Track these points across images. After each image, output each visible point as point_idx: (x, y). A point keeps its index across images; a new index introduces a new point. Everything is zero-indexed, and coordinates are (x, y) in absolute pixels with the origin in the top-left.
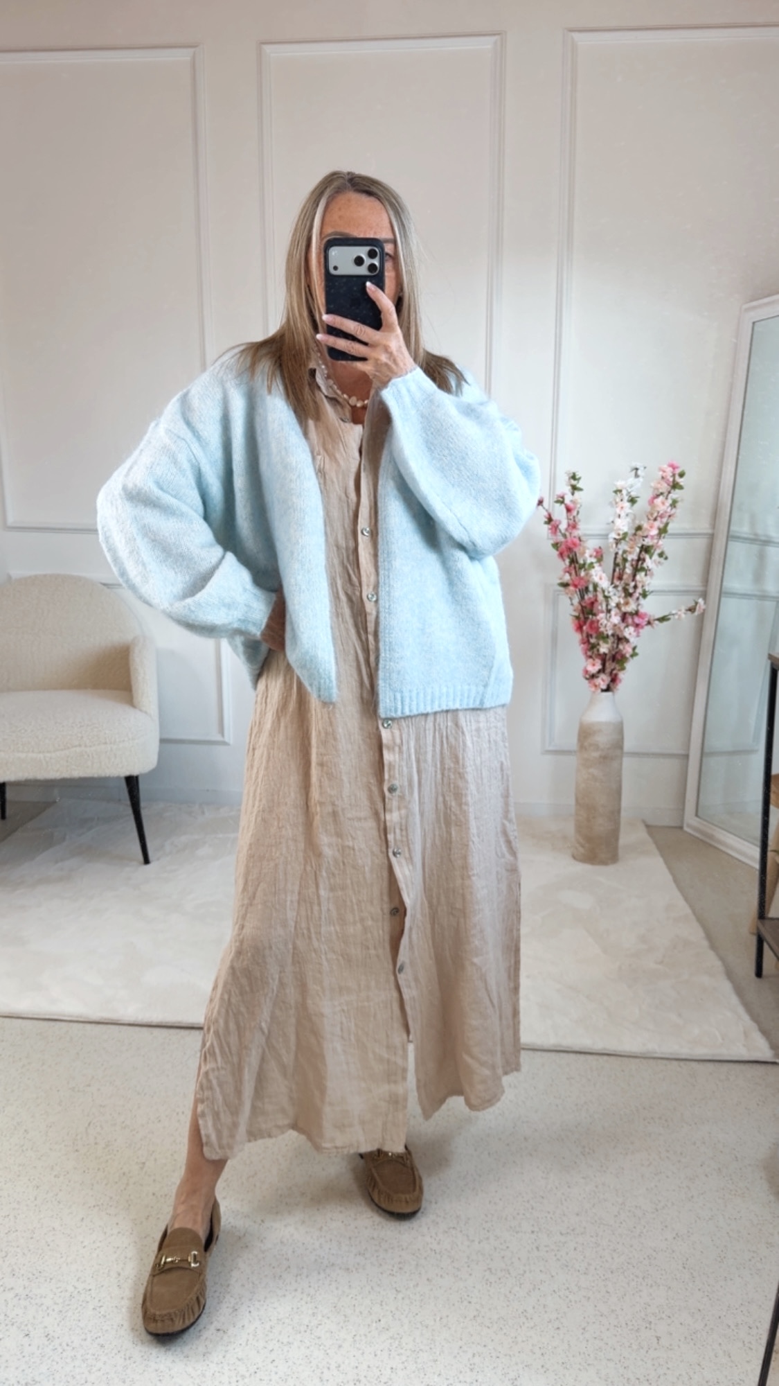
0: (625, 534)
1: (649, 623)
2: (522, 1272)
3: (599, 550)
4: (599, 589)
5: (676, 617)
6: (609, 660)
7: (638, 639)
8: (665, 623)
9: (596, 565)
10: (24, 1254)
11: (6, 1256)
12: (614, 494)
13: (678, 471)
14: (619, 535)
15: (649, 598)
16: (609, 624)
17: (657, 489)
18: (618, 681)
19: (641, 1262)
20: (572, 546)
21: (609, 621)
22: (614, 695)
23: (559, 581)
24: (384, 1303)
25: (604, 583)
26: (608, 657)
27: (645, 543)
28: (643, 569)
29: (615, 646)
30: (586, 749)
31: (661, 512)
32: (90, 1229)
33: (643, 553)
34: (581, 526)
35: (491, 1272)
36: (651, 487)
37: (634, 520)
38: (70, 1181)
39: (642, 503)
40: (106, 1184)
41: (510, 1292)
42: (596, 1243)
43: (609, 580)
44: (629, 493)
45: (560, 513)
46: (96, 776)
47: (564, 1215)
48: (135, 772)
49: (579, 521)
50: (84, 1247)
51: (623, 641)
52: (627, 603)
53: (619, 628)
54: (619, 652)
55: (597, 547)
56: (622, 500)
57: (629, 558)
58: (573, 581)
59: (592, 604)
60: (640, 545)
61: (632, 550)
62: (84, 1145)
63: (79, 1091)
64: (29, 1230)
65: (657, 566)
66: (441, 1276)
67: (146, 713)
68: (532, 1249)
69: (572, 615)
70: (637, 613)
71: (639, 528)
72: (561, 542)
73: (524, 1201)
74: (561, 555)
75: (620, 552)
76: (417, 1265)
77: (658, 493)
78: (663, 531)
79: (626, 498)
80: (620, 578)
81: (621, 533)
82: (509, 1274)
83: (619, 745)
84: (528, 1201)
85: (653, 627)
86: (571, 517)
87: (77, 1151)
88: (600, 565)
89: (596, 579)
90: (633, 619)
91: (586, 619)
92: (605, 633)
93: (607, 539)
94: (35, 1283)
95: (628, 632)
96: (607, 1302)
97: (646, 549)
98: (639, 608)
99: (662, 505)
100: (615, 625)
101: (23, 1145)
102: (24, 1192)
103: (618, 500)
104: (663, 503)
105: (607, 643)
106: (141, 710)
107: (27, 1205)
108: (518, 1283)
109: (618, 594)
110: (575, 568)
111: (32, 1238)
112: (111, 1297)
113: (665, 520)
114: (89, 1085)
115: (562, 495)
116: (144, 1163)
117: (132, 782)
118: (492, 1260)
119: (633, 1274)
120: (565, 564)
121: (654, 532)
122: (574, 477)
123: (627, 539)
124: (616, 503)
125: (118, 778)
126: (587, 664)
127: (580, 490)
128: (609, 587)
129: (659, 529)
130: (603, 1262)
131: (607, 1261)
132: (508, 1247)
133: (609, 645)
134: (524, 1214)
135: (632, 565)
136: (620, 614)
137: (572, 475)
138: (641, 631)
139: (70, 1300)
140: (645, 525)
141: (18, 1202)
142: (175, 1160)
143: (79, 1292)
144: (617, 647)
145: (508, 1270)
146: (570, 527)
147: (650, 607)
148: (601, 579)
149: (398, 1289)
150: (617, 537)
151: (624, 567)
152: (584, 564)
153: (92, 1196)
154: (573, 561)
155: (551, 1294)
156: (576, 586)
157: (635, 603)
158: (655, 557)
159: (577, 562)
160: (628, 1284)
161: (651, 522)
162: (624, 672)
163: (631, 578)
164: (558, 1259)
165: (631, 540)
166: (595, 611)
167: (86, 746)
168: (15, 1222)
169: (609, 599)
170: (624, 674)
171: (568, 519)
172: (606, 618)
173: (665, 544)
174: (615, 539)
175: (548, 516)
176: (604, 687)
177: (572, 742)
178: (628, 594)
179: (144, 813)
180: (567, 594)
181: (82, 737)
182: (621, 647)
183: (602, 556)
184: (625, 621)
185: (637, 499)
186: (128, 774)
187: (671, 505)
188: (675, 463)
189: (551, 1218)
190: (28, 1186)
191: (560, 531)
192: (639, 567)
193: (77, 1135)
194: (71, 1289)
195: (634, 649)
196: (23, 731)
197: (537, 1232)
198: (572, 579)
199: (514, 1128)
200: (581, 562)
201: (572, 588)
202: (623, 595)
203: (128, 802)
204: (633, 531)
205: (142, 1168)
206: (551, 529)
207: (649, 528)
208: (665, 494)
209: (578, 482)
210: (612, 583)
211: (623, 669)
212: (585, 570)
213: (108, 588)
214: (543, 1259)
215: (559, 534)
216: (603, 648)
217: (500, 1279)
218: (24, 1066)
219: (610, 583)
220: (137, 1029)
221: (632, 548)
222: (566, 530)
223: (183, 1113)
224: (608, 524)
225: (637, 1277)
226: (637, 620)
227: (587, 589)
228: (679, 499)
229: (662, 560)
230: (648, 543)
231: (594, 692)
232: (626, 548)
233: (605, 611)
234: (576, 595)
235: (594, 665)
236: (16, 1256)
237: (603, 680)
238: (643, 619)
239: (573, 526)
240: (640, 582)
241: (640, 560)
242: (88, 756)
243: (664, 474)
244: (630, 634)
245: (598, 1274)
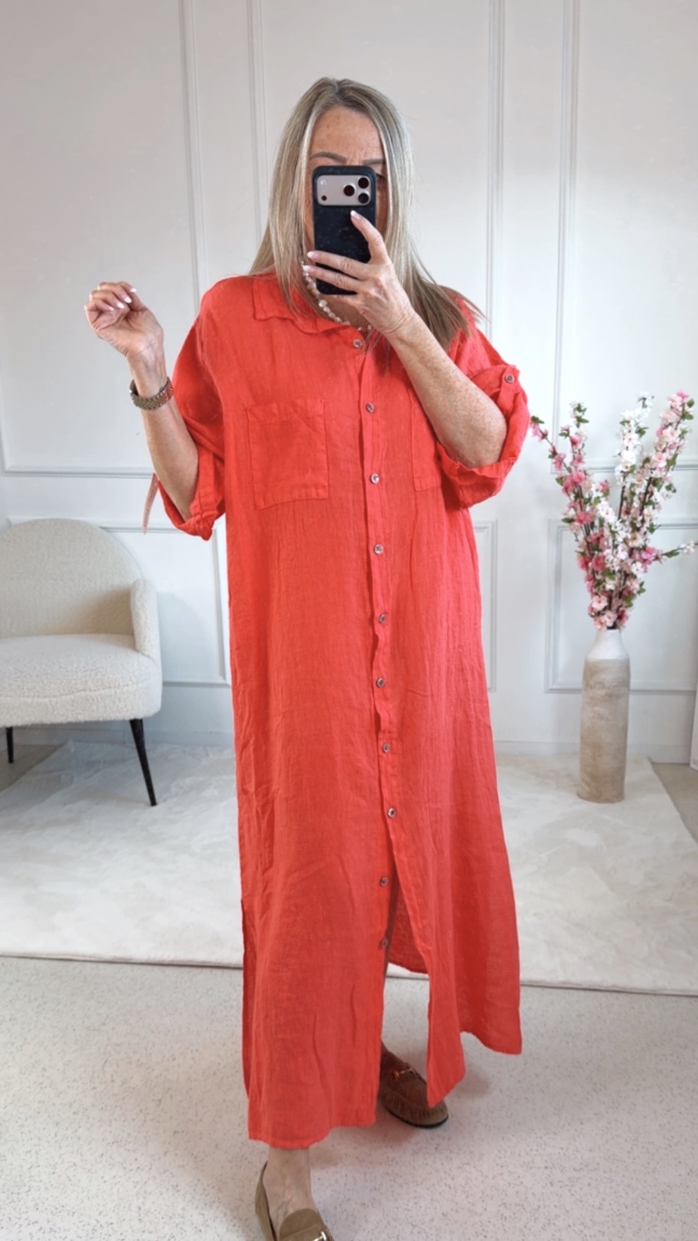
0: (633, 467)
1: (657, 558)
2: (537, 1207)
3: (605, 484)
4: (605, 524)
5: (685, 551)
6: (616, 596)
7: (645, 574)
8: (673, 558)
9: (603, 499)
10: (46, 1188)
11: (29, 1191)
12: (621, 425)
13: (686, 401)
14: (627, 467)
15: (656, 532)
16: (615, 560)
17: (667, 420)
18: (624, 619)
19: (655, 1198)
20: (577, 480)
21: (615, 557)
22: (620, 632)
23: (563, 517)
24: (400, 1237)
25: (611, 518)
26: (614, 594)
27: (653, 475)
28: (650, 503)
29: (622, 582)
30: (591, 688)
31: (669, 444)
32: (110, 1164)
33: (651, 486)
34: (585, 459)
35: (505, 1206)
36: (660, 417)
37: (641, 452)
38: (88, 1118)
39: (651, 435)
40: (124, 1121)
41: (525, 1227)
42: (610, 1179)
43: (616, 515)
44: (637, 424)
45: (564, 447)
46: (101, 719)
47: (577, 1151)
48: (139, 716)
49: (585, 454)
50: (105, 1182)
51: (630, 577)
52: (634, 539)
53: (626, 564)
54: (626, 588)
55: (603, 481)
56: (630, 431)
57: (637, 491)
58: (578, 516)
59: (598, 539)
60: (648, 478)
61: (640, 483)
62: (101, 1083)
63: (94, 1030)
64: (50, 1165)
65: (665, 499)
66: (456, 1211)
67: (148, 656)
68: (546, 1184)
69: (576, 551)
70: (644, 548)
71: (647, 460)
72: (566, 477)
73: (537, 1138)
74: (566, 490)
75: (628, 486)
76: (432, 1200)
77: (667, 424)
78: (671, 463)
79: (634, 429)
80: (628, 513)
81: (629, 465)
82: (524, 1209)
83: (625, 683)
84: (541, 1138)
85: (661, 562)
86: (577, 451)
87: (94, 1088)
88: (607, 500)
89: (602, 514)
90: (640, 554)
91: (593, 555)
92: (612, 569)
93: (614, 472)
94: (58, 1216)
95: (636, 568)
96: (622, 1237)
97: (654, 482)
98: (647, 542)
99: (671, 436)
100: (622, 561)
101: (41, 1083)
102: (44, 1129)
103: (626, 431)
104: (672, 434)
105: (614, 579)
106: (143, 654)
107: (48, 1141)
108: (533, 1218)
109: (625, 529)
110: (580, 503)
111: (54, 1173)
112: (133, 1231)
113: (673, 452)
114: (104, 1024)
115: (567, 428)
116: (160, 1101)
117: (136, 725)
118: (506, 1195)
119: (647, 1209)
120: (570, 499)
121: (663, 464)
122: (579, 408)
123: (635, 472)
124: (624, 435)
125: (123, 721)
126: (593, 602)
127: (586, 421)
128: (615, 522)
129: (668, 461)
130: (617, 1197)
131: (621, 1196)
132: (522, 1183)
133: (616, 582)
134: (537, 1150)
135: (640, 499)
136: (627, 549)
137: (577, 406)
138: (648, 566)
139: (93, 1233)
140: (654, 457)
141: (39, 1139)
142: (190, 1097)
143: (101, 1226)
144: (624, 583)
145: (523, 1205)
146: (576, 461)
147: (658, 541)
148: (607, 514)
149: (414, 1224)
150: (625, 470)
151: (632, 501)
152: (590, 499)
153: (111, 1132)
154: (579, 496)
155: (567, 1229)
156: (581, 521)
157: (643, 537)
158: (663, 489)
159: (582, 497)
160: (643, 1219)
161: (660, 453)
162: (630, 609)
163: (639, 512)
164: (572, 1195)
165: (639, 472)
166: (600, 547)
167: (90, 690)
168: (37, 1158)
169: (616, 534)
170: (631, 611)
171: (574, 452)
172: (613, 554)
173: (674, 476)
174: (622, 472)
175: (552, 450)
176: (610, 624)
177: (577, 680)
178: (636, 529)
179: (150, 756)
180: (572, 529)
181: (86, 682)
182: (628, 583)
183: (608, 490)
184: (633, 556)
185: (646, 430)
186: (132, 717)
187: (680, 436)
188: (685, 392)
189: (564, 1154)
190: (48, 1123)
191: (565, 464)
192: (647, 500)
193: (93, 1073)
194: (94, 1223)
195: (641, 584)
196: (28, 676)
197: (551, 1168)
198: (577, 514)
199: (525, 1064)
200: (587, 496)
201: (576, 524)
202: (630, 529)
203: (134, 745)
204: (641, 464)
205: (159, 1105)
206: (555, 463)
207: (657, 460)
208: (675, 425)
209: (583, 414)
210: (619, 518)
211: (630, 605)
212: (591, 505)
213: (108, 532)
214: (557, 1194)
215: (564, 468)
216: (609, 584)
217: (514, 1214)
218: (39, 1006)
219: (617, 518)
220: (149, 968)
221: (639, 481)
222: (572, 464)
223: (197, 1051)
224: (614, 457)
225: (652, 1212)
226: (644, 556)
227: (592, 525)
228: (688, 430)
229: (670, 493)
230: (656, 475)
231: (600, 630)
232: (635, 481)
233: (612, 547)
234: (581, 532)
235: (599, 602)
236: (39, 1190)
237: (609, 618)
238: (650, 553)
239: (578, 459)
240: (648, 516)
241: (648, 493)
242: (93, 700)
243: (673, 404)
244: (637, 570)
245: (612, 1209)
